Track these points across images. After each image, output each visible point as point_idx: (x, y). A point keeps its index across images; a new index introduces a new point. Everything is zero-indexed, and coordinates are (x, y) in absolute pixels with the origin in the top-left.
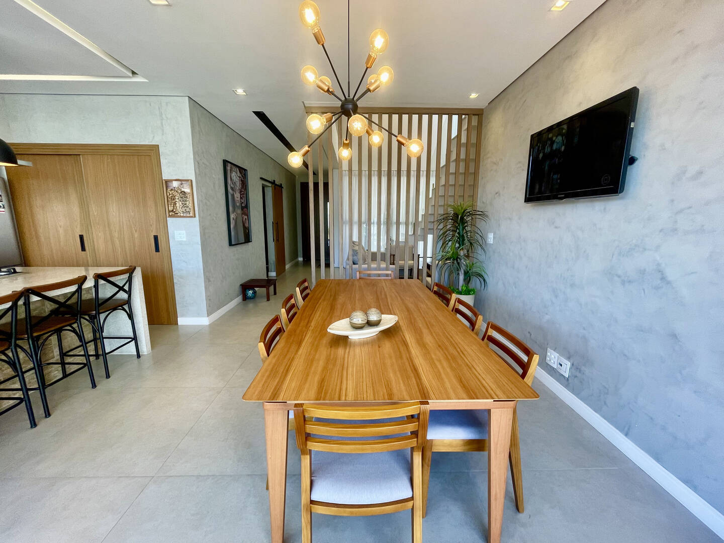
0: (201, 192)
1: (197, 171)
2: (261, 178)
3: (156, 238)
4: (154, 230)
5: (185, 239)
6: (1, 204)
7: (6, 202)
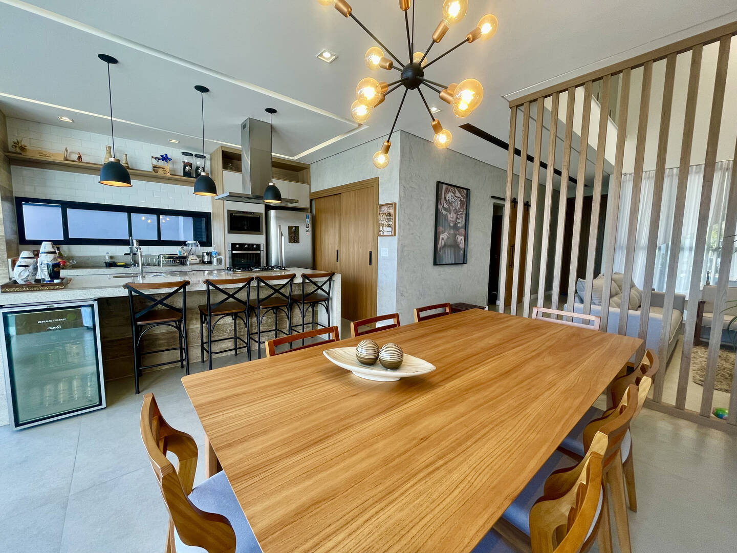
0: (404, 213)
1: (402, 194)
2: (493, 197)
3: (371, 253)
4: (370, 248)
5: (387, 256)
6: (307, 229)
7: (310, 229)
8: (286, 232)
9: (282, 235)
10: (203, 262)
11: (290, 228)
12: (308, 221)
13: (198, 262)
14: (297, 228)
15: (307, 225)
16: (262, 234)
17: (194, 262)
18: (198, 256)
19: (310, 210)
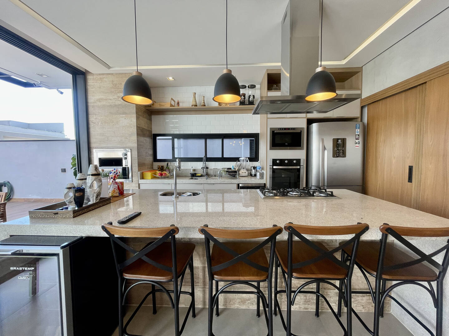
6: (357, 141)
7: (361, 140)
8: (330, 145)
9: (324, 149)
10: (251, 175)
11: (336, 141)
12: (358, 131)
13: (247, 175)
14: (344, 140)
15: (357, 137)
16: (302, 149)
17: (244, 174)
18: (247, 170)
19: (360, 119)
